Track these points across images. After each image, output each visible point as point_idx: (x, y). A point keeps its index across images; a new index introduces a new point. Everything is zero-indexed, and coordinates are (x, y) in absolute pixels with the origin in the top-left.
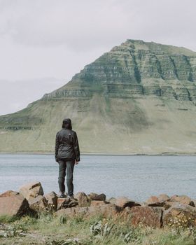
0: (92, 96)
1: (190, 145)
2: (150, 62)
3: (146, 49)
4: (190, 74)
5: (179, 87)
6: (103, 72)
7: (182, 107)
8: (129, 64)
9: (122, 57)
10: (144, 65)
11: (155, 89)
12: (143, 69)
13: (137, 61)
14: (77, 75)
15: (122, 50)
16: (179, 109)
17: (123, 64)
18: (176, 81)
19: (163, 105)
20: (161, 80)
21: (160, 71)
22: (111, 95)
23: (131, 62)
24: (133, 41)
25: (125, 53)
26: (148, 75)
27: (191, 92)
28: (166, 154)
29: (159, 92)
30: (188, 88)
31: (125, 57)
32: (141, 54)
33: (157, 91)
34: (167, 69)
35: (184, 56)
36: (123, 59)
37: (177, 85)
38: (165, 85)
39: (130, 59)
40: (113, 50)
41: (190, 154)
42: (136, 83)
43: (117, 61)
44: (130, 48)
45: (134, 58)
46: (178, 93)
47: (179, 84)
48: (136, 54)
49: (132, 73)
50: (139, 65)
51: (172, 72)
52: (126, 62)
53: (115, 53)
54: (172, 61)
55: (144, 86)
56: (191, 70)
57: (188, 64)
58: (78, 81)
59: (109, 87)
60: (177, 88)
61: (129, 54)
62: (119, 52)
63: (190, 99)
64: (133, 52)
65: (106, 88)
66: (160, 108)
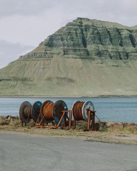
0: (52, 57)
1: (120, 90)
2: (93, 33)
3: (90, 24)
4: (121, 41)
5: (113, 50)
6: (60, 41)
7: (115, 64)
8: (78, 35)
9: (74, 30)
10: (89, 36)
11: (96, 52)
12: (88, 38)
13: (84, 32)
14: (42, 43)
15: (74, 25)
16: (113, 66)
17: (74, 35)
18: (111, 46)
19: (102, 63)
20: (101, 45)
21: (100, 39)
22: (66, 56)
23: (80, 33)
24: (81, 19)
25: (75, 27)
26: (92, 42)
27: (121, 54)
28: (102, 97)
29: (99, 54)
30: (119, 51)
31: (76, 30)
32: (87, 28)
33: (98, 53)
34: (105, 38)
35: (117, 29)
36: (74, 31)
37: (112, 49)
38: (103, 49)
39: (79, 31)
40: (67, 25)
41: (119, 97)
42: (83, 48)
43: (70, 33)
44: (79, 24)
45: (82, 30)
46: (112, 55)
47: (113, 49)
48: (83, 27)
49: (80, 41)
50: (85, 35)
51: (108, 40)
52: (76, 33)
53: (69, 27)
54: (108, 32)
55: (89, 50)
56: (122, 39)
57: (120, 34)
58: (43, 46)
59: (64, 51)
60: (112, 51)
61: (79, 28)
62: (71, 27)
63: (121, 59)
64: (82, 26)
66: (100, 65)
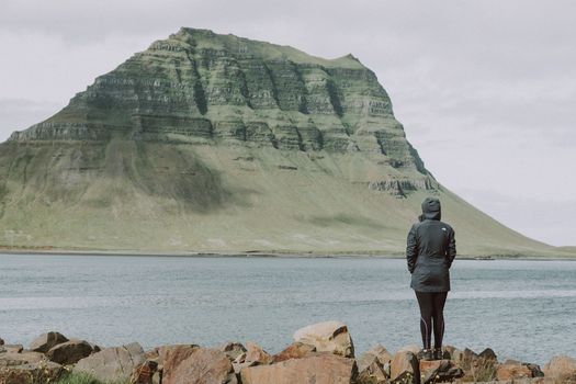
0: (109, 138)
1: (301, 236)
2: (226, 74)
3: (218, 47)
4: (304, 99)
5: (281, 123)
6: (132, 91)
7: (287, 164)
8: (184, 77)
9: (171, 63)
10: (213, 80)
11: (235, 127)
12: (211, 87)
13: (201, 70)
14: (79, 95)
15: (173, 49)
16: (280, 167)
17: (173, 75)
18: (276, 112)
19: (251, 159)
20: (246, 109)
21: (245, 91)
22: (148, 136)
23: (189, 73)
24: (192, 32)
25: (177, 55)
26: (222, 99)
27: (304, 134)
28: (254, 254)
29: (243, 133)
30: (299, 126)
31: (177, 61)
32: (209, 58)
33: (238, 131)
34: (260, 88)
35: (292, 63)
36: (173, 67)
37: (279, 119)
38: (254, 119)
39: (186, 67)
40: (153, 48)
41: (301, 255)
42: (198, 114)
43: (160, 69)
44: (186, 46)
45: (195, 64)
46: (279, 136)
47: (282, 119)
48: (198, 56)
49: (190, 94)
50: (204, 79)
51: (267, 94)
52: (179, 72)
53: (156, 53)
54: (269, 72)
55: (213, 120)
56: (305, 92)
57: (300, 79)
58: (82, 106)
59: (143, 121)
60: (278, 126)
61: (185, 56)
62: (165, 53)
63: (302, 148)
64: (193, 52)
65: (138, 123)
66: (244, 163)
